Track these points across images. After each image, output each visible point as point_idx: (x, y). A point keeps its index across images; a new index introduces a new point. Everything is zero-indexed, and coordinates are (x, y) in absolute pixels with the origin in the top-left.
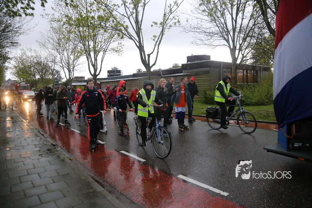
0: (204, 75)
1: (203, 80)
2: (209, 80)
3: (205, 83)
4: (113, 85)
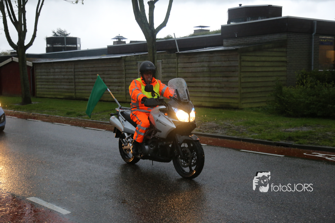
0: (275, 50)
1: (272, 61)
2: (286, 62)
3: (276, 69)
4: (65, 70)
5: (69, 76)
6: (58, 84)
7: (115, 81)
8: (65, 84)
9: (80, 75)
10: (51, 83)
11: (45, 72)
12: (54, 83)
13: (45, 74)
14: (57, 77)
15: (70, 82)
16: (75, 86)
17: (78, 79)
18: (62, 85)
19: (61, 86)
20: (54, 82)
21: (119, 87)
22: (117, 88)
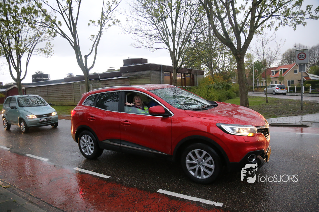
1: (144, 83)
4: (42, 90)
5: (45, 93)
7: (68, 95)
9: (50, 93)
15: (45, 96)
16: (48, 98)
17: (50, 95)
21: (71, 98)
22: (70, 98)
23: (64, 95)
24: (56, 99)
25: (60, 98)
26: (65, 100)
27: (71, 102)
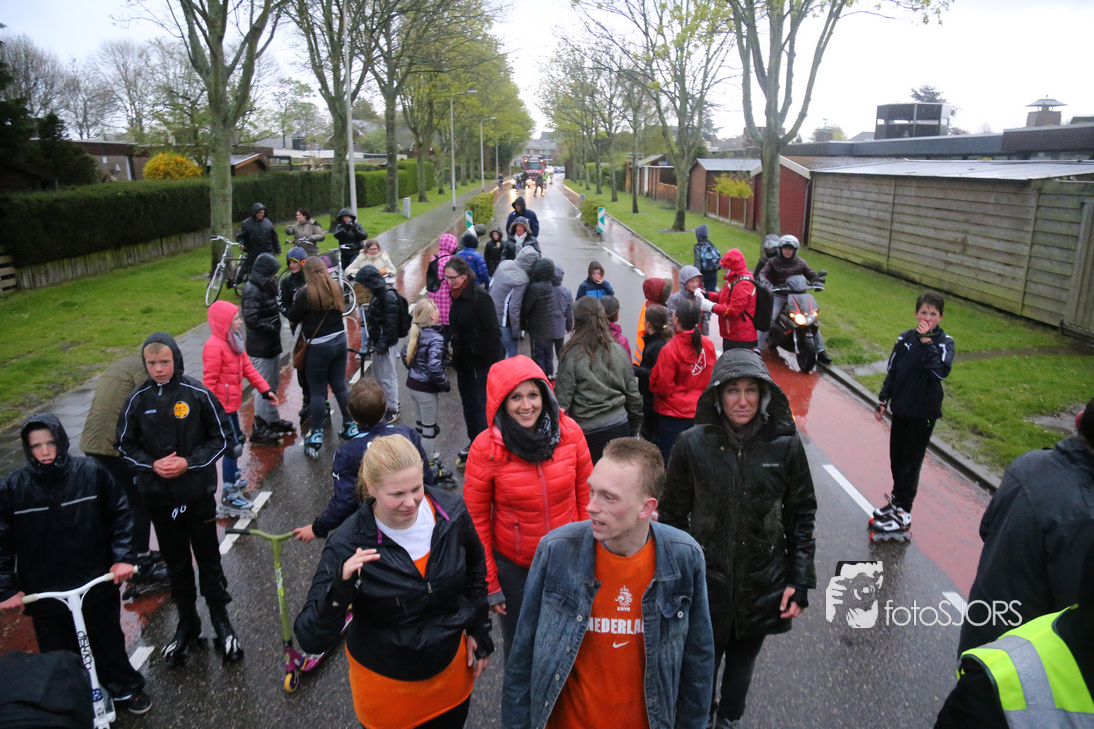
4: (873, 196)
5: (881, 213)
6: (854, 227)
7: (997, 248)
8: (869, 230)
9: (904, 214)
10: (840, 223)
11: (831, 196)
12: (846, 224)
13: (831, 200)
14: (854, 210)
15: (880, 228)
16: (890, 240)
17: (901, 223)
18: (861, 232)
19: (859, 234)
20: (847, 221)
21: (1008, 269)
22: (1000, 269)
23: (971, 240)
24: (929, 252)
25: (947, 252)
26: (969, 267)
27: (1000, 292)
